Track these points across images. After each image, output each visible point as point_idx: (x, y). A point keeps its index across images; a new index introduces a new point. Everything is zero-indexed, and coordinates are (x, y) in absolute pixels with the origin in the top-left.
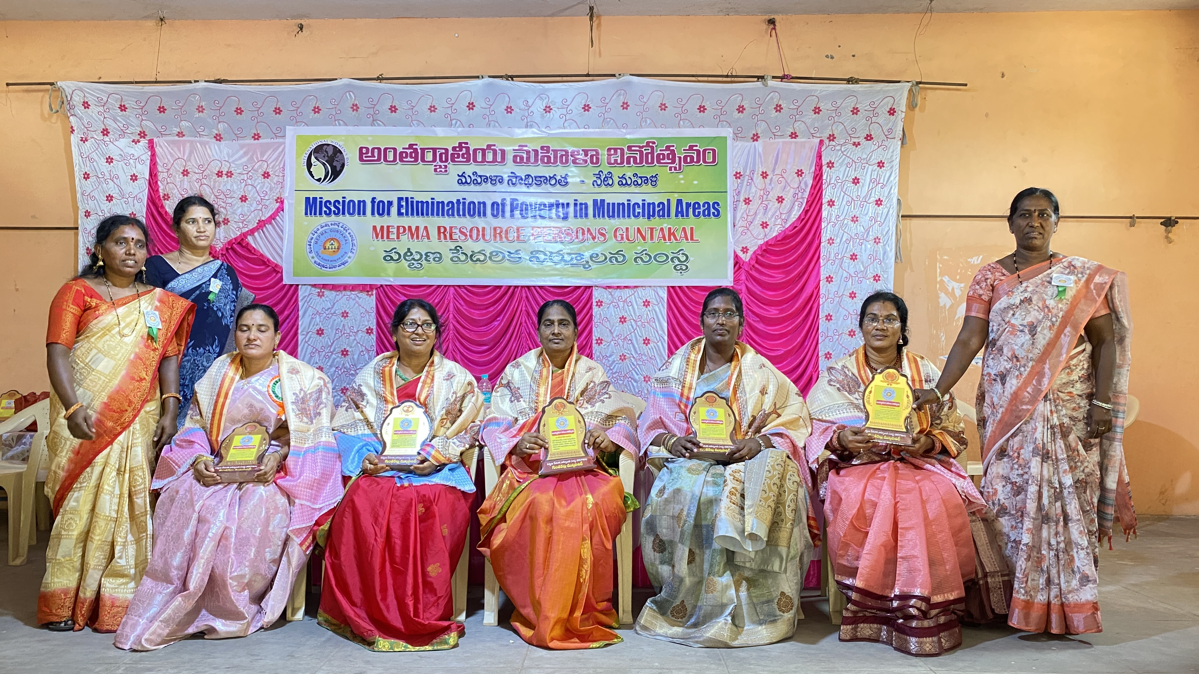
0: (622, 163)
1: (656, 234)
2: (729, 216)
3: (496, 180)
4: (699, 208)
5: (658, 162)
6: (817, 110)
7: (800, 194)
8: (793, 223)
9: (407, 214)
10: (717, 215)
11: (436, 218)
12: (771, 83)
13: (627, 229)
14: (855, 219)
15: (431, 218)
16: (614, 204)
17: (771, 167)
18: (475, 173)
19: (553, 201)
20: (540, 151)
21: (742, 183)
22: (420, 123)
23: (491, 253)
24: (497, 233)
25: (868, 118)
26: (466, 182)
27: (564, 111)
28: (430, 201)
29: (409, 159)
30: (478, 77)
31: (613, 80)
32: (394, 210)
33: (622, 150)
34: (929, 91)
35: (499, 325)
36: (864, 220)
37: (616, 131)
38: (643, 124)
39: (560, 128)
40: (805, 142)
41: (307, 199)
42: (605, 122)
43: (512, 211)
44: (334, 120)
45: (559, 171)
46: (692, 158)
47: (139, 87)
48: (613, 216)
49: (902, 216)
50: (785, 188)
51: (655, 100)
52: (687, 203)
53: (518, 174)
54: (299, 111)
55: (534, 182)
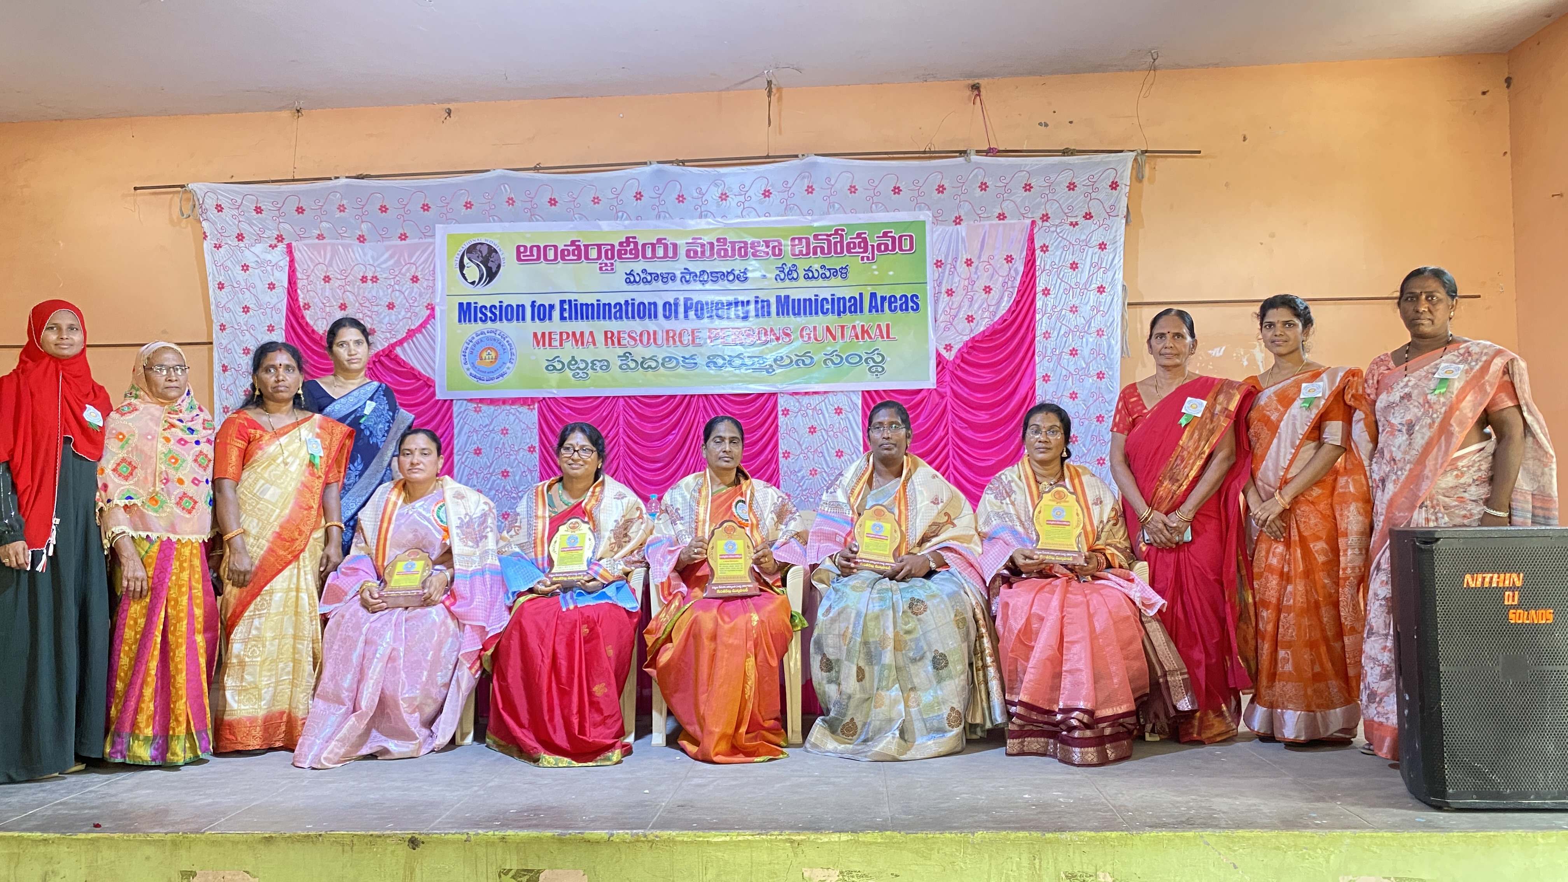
0: (808, 254)
1: (848, 332)
2: (930, 309)
3: (668, 277)
4: (896, 301)
5: (849, 251)
6: (1028, 187)
7: (1010, 283)
8: (1003, 316)
9: (570, 318)
10: (916, 309)
11: (602, 322)
12: (974, 158)
13: (815, 328)
14: (1074, 310)
15: (596, 322)
16: (799, 300)
17: (977, 252)
18: (644, 271)
19: (731, 298)
20: (716, 244)
21: (943, 273)
22: (583, 217)
23: (664, 359)
24: (671, 337)
25: (1086, 194)
26: (635, 281)
27: (742, 198)
28: (595, 303)
29: (571, 257)
30: (645, 163)
31: (795, 161)
32: (556, 314)
33: (807, 239)
34: (1159, 160)
35: (674, 438)
36: (1085, 310)
37: (801, 218)
38: (831, 210)
39: (737, 217)
40: (1014, 224)
41: (461, 304)
42: (787, 210)
43: (686, 312)
44: (488, 216)
45: (737, 265)
46: (886, 245)
47: (275, 186)
48: (799, 314)
49: (1129, 304)
50: (992, 277)
51: (843, 184)
52: (882, 297)
53: (692, 270)
54: (449, 207)
55: (710, 278)
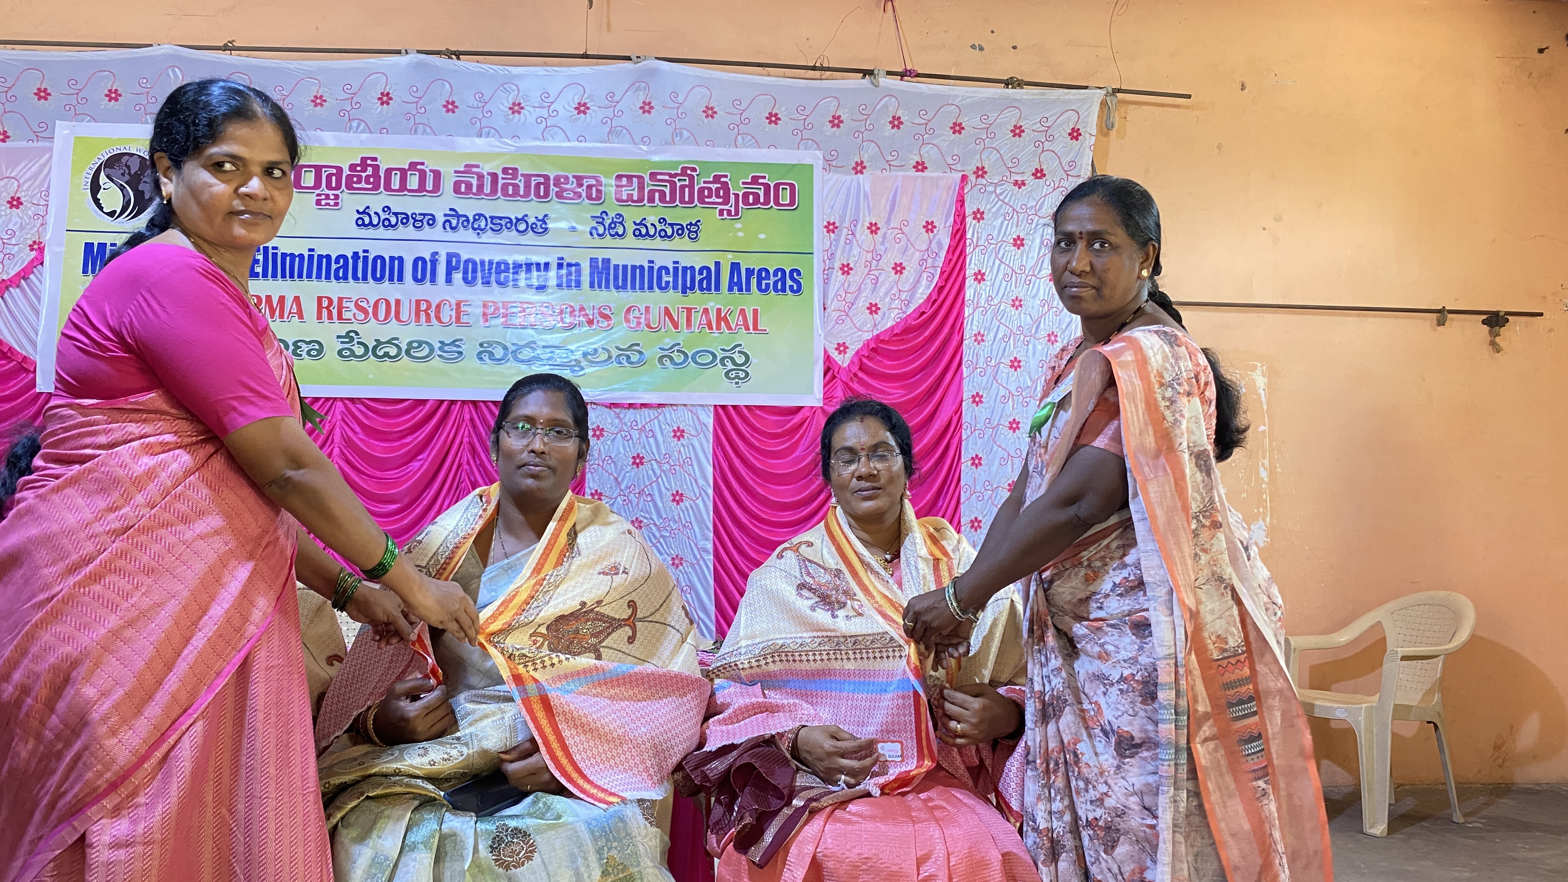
0: (641, 200)
1: (696, 318)
2: (816, 291)
3: (423, 221)
4: (768, 277)
5: (701, 201)
6: (958, 128)
7: (930, 261)
8: (920, 307)
9: (265, 275)
10: (797, 290)
11: (314, 283)
12: (885, 81)
13: (647, 309)
14: (1017, 304)
15: (306, 282)
16: (625, 267)
17: (885, 215)
18: (387, 209)
19: (521, 258)
20: (501, 175)
21: (837, 240)
23: (410, 344)
24: (423, 310)
25: (1038, 143)
26: (371, 223)
27: (544, 113)
28: (306, 254)
30: (398, 52)
31: (626, 65)
33: (641, 179)
34: (1132, 105)
35: (420, 466)
36: (1032, 306)
37: (631, 148)
38: (677, 139)
39: (535, 139)
40: (938, 178)
41: (89, 246)
42: (612, 134)
43: (449, 273)
44: (144, 113)
45: (533, 209)
46: (756, 196)
48: (624, 287)
50: (906, 250)
51: (696, 101)
52: (747, 270)
53: (460, 213)
54: (81, 95)
55: (490, 225)
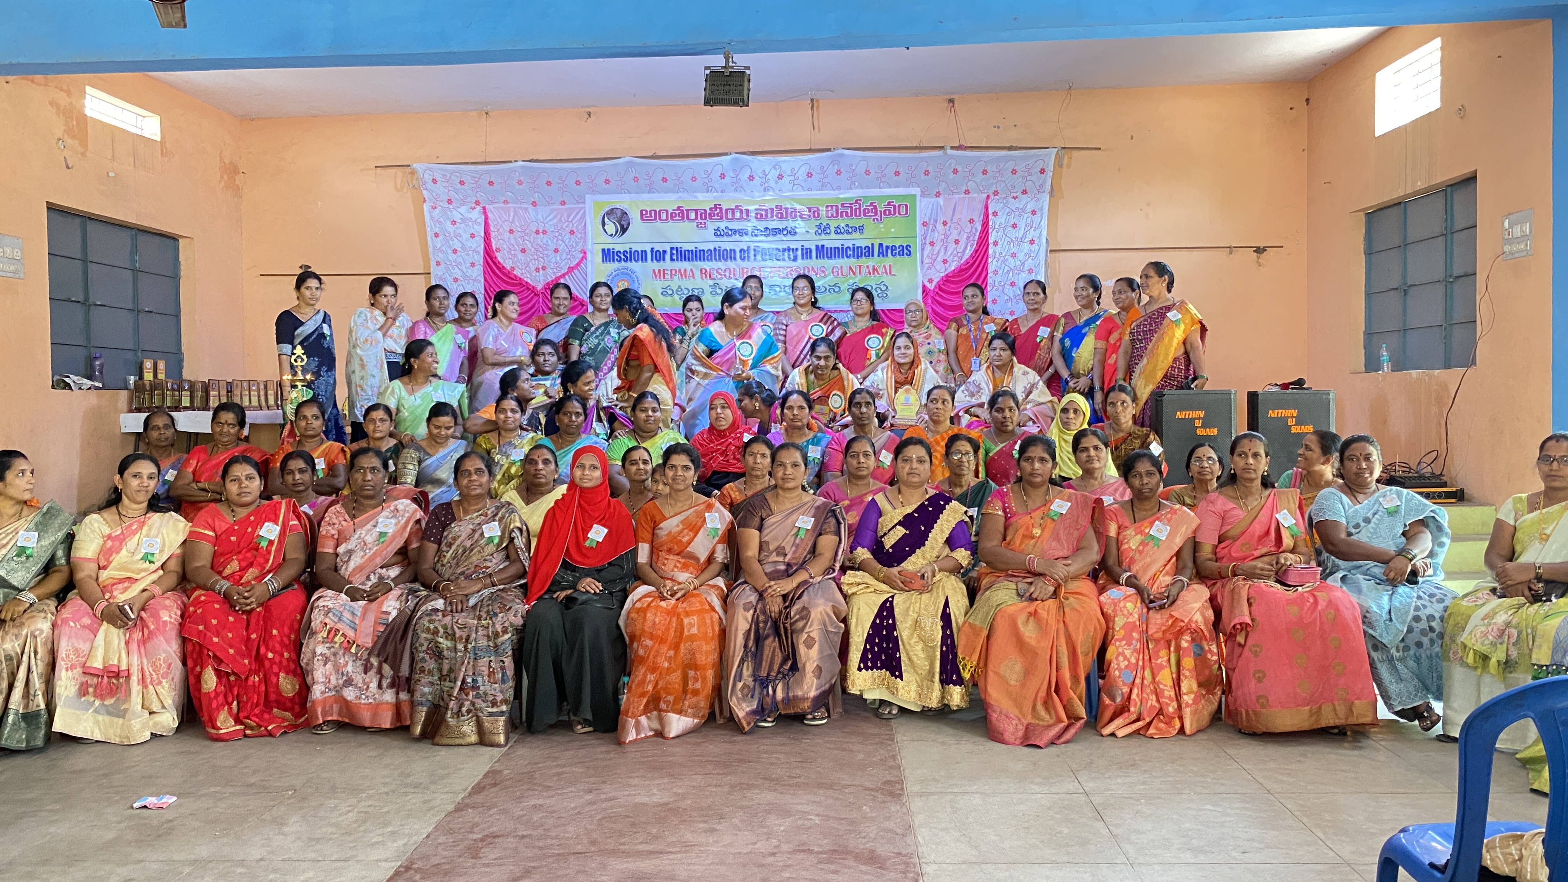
0: (837, 216)
1: (863, 270)
2: (918, 255)
3: (742, 232)
4: (896, 249)
5: (864, 215)
6: (985, 172)
7: (971, 238)
8: (967, 260)
9: (677, 260)
10: (909, 254)
11: (699, 262)
12: (950, 152)
13: (842, 267)
14: (1014, 255)
15: (695, 263)
16: (831, 248)
17: (950, 216)
18: (727, 228)
19: (785, 247)
20: (775, 209)
21: (928, 230)
22: (685, 190)
25: (1023, 177)
26: (720, 235)
27: (793, 178)
28: (694, 249)
29: (677, 218)
30: (727, 154)
31: (829, 153)
32: (668, 257)
33: (837, 207)
34: (1075, 152)
36: (1021, 256)
37: (832, 192)
38: (853, 187)
39: (790, 191)
40: (975, 197)
41: (603, 250)
42: (823, 186)
43: (755, 255)
44: (620, 190)
45: (791, 224)
46: (890, 211)
47: (472, 167)
48: (831, 257)
49: (1051, 252)
50: (960, 233)
51: (861, 168)
52: (886, 246)
53: (759, 228)
54: (594, 182)
55: (771, 233)
